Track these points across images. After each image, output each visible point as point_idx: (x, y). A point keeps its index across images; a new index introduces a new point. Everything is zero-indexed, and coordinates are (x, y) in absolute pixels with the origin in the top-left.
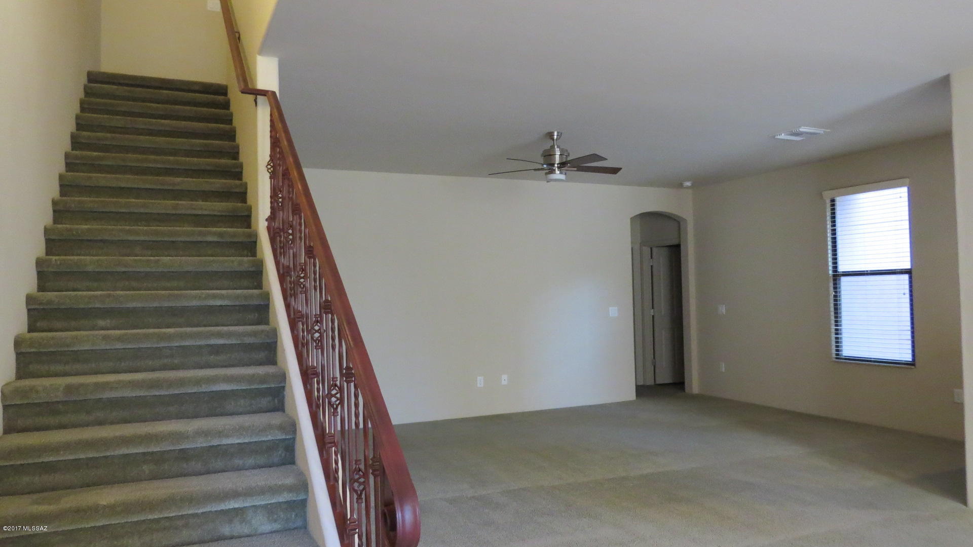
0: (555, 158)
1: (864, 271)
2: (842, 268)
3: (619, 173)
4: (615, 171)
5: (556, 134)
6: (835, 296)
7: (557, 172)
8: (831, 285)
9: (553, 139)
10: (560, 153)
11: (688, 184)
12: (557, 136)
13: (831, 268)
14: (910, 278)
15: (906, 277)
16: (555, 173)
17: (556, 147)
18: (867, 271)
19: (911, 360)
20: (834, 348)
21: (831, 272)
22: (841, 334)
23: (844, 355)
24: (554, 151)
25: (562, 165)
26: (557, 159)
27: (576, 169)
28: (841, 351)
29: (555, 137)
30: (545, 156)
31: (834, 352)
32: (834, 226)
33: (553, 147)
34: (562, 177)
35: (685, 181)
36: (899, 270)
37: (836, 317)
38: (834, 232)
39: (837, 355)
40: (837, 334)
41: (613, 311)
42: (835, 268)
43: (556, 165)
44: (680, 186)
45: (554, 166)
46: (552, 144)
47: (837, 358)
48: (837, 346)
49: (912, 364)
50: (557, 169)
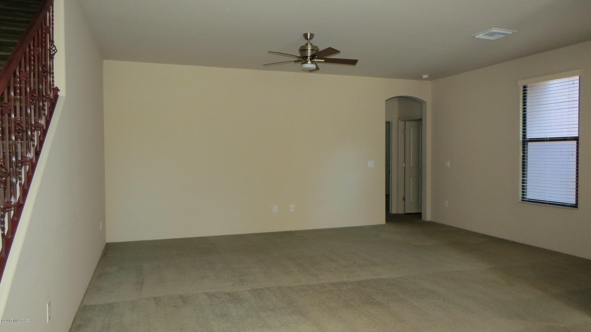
0: (308, 52)
1: (544, 138)
2: (529, 136)
3: (358, 64)
4: (353, 62)
5: (309, 35)
6: (523, 156)
7: (309, 62)
8: (521, 148)
9: (308, 39)
10: (312, 48)
11: (425, 76)
12: (310, 36)
13: (521, 136)
14: (578, 143)
15: (575, 142)
16: (308, 63)
17: (309, 44)
18: (547, 138)
19: (575, 203)
20: (521, 193)
21: (521, 139)
22: (526, 183)
23: (528, 198)
24: (308, 47)
25: (313, 57)
26: (309, 53)
27: (324, 61)
28: (526, 195)
29: (309, 37)
30: (301, 51)
31: (521, 196)
32: (524, 105)
33: (307, 44)
34: (313, 66)
35: (424, 75)
36: (570, 137)
37: (523, 171)
38: (524, 110)
39: (523, 198)
40: (523, 183)
41: (371, 164)
42: (524, 136)
43: (309, 58)
44: (420, 78)
45: (307, 58)
46: (307, 42)
47: (522, 200)
48: (523, 192)
49: (575, 206)
50: (309, 60)
